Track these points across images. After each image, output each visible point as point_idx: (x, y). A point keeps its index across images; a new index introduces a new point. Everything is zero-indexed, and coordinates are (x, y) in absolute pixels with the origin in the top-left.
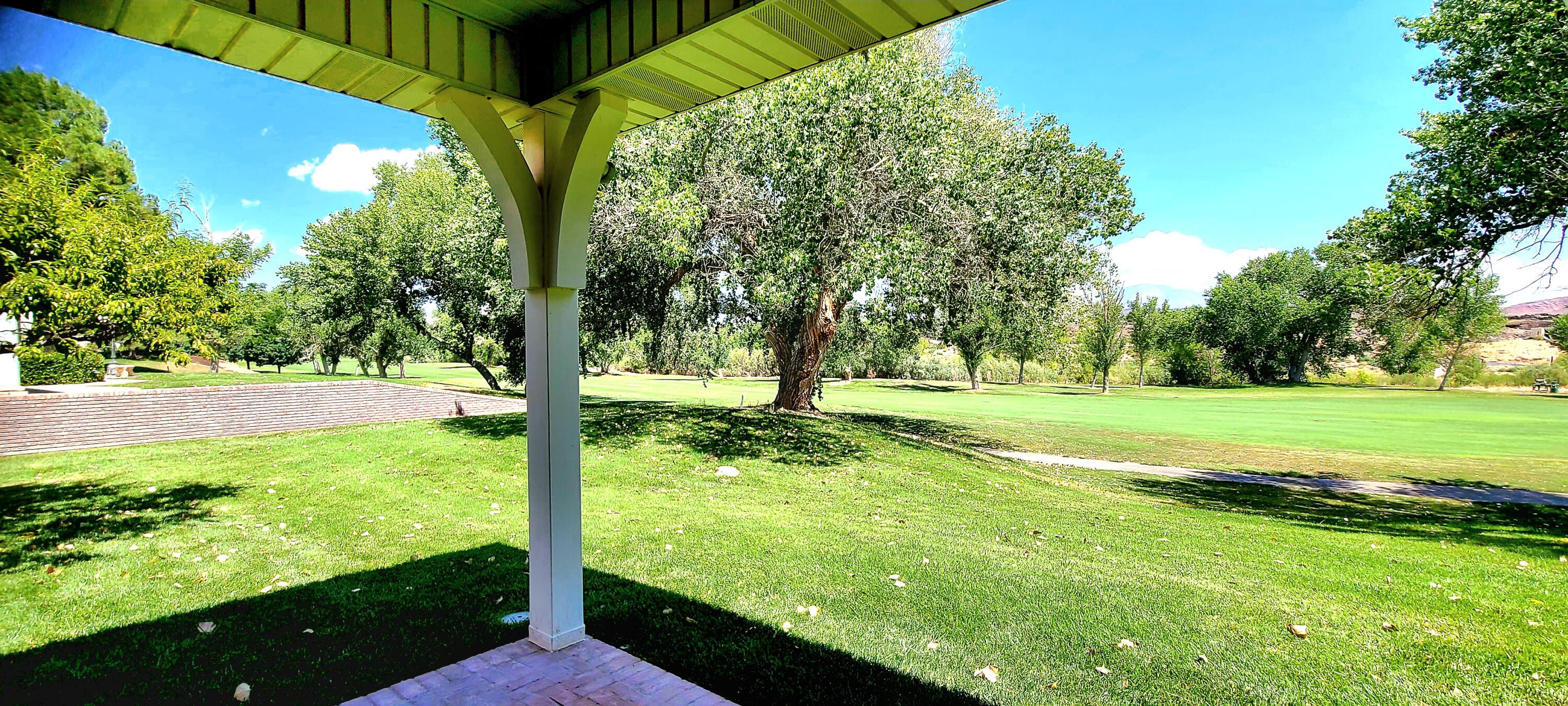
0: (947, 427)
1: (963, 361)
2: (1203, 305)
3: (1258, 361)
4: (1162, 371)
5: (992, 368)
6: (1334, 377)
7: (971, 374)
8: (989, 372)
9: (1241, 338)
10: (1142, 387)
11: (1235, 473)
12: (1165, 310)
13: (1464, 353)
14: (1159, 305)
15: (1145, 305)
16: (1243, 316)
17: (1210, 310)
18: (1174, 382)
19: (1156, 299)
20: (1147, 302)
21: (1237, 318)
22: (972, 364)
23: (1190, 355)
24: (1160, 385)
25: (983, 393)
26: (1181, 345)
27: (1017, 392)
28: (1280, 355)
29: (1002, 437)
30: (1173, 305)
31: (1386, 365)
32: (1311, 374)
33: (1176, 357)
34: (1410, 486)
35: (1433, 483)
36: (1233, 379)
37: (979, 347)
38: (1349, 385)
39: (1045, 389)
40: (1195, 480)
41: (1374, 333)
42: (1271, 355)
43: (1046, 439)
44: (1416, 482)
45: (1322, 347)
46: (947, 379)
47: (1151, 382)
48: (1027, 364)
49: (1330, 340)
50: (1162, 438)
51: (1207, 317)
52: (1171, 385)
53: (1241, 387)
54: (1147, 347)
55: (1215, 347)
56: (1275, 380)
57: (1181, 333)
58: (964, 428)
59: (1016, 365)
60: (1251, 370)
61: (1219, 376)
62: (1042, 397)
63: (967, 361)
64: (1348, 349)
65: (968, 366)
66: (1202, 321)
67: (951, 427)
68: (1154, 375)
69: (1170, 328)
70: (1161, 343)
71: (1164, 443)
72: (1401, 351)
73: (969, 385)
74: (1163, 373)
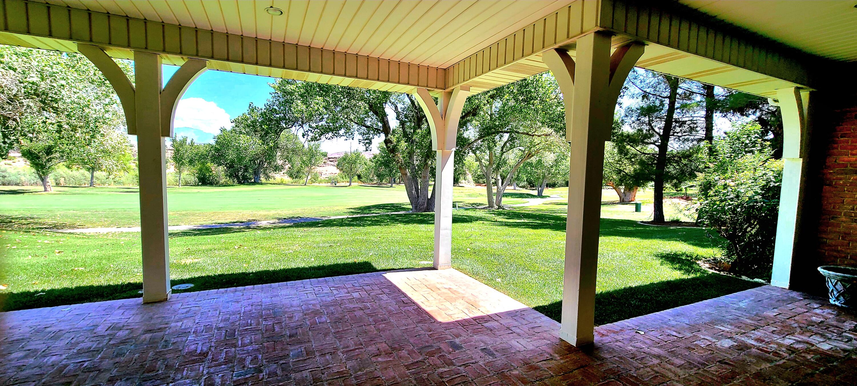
0: (12, 219)
1: (34, 170)
2: (213, 142)
3: (240, 173)
4: (193, 178)
5: (65, 175)
6: (272, 181)
7: (43, 180)
8: (63, 179)
9: (233, 161)
10: (180, 187)
11: (214, 224)
12: (192, 144)
13: (313, 171)
14: (189, 141)
15: (180, 140)
16: (233, 151)
17: (217, 146)
18: (200, 184)
19: (187, 138)
20: (182, 139)
21: (230, 152)
22: (43, 173)
23: (207, 169)
24: (192, 186)
25: (55, 194)
26: (203, 163)
27: (89, 192)
28: (250, 171)
29: (68, 221)
30: (197, 142)
31: (291, 176)
32: (263, 179)
33: (201, 170)
34: (277, 221)
35: (285, 219)
36: (230, 182)
37: (49, 160)
38: (276, 184)
39: (112, 190)
40: (193, 230)
41: (285, 161)
42: (246, 170)
43: (106, 219)
44: (279, 219)
45: (266, 167)
46: (17, 184)
47: (187, 184)
48: (97, 174)
49: (270, 163)
50: (183, 213)
51: (216, 150)
52: (198, 185)
53: (232, 186)
54: (183, 164)
55: (221, 165)
56: (248, 182)
57: (202, 157)
58: (33, 218)
59: (88, 175)
60: (237, 177)
61: (223, 180)
62: (110, 195)
63: (38, 170)
64: (277, 169)
65: (39, 174)
66: (214, 152)
67: (17, 218)
68: (188, 180)
69: (196, 154)
70: (191, 162)
71: (184, 215)
72: (296, 169)
73: (42, 188)
74: (193, 179)
